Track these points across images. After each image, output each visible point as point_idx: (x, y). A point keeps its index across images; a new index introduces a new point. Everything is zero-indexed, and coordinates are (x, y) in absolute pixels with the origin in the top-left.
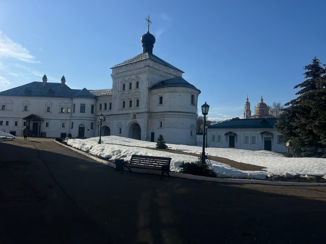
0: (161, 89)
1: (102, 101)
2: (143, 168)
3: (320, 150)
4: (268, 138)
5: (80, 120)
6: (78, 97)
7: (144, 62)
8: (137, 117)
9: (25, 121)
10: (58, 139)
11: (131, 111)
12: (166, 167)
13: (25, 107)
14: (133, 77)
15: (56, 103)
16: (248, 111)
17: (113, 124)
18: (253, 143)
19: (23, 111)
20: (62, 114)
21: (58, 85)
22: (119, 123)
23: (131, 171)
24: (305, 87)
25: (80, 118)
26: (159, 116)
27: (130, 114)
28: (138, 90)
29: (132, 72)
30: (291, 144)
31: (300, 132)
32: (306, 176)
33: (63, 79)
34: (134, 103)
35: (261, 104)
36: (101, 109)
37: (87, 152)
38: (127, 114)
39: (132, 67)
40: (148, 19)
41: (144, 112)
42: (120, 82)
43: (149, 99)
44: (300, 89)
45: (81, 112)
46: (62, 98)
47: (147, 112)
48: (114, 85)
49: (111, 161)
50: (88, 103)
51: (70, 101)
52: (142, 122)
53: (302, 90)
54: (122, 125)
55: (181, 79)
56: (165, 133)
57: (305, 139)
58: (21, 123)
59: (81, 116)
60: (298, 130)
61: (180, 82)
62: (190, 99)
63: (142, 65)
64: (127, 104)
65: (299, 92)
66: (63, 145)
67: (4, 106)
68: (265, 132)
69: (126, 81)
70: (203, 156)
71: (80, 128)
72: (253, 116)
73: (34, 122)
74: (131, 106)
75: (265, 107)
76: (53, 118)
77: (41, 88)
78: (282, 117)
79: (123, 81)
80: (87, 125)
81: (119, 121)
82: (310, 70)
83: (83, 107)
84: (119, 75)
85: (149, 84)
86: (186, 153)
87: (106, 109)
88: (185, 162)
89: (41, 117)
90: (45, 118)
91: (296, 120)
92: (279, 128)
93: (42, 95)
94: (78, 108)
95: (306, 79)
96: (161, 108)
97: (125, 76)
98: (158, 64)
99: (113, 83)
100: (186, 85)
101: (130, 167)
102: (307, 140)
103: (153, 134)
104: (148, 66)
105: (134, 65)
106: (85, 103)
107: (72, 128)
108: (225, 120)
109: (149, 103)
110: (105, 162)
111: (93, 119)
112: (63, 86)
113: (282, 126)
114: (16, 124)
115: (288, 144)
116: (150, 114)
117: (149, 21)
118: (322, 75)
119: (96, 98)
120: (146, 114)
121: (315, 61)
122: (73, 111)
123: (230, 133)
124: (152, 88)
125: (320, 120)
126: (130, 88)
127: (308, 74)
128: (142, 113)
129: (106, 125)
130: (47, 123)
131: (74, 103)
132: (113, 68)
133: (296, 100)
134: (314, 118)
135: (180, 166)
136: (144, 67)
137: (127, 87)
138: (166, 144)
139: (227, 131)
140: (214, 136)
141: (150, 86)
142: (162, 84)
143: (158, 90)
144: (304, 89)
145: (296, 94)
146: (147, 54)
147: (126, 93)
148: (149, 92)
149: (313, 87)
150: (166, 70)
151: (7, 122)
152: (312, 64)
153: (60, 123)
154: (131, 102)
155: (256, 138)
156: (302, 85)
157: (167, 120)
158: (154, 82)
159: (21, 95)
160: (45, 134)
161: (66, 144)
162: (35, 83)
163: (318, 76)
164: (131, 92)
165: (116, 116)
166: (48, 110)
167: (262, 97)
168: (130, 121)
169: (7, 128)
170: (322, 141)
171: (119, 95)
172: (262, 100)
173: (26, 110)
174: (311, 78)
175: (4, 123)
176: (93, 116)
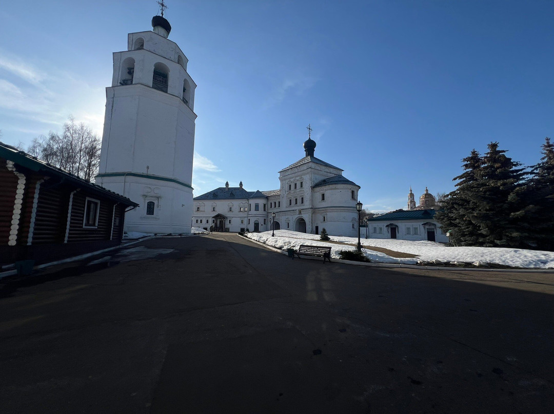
0: (323, 187)
1: (272, 201)
2: (309, 255)
3: (481, 240)
4: (431, 229)
5: (255, 217)
6: (253, 198)
7: (307, 165)
8: (302, 212)
9: (214, 219)
10: (240, 234)
11: (297, 208)
12: (327, 255)
13: (214, 208)
14: (298, 178)
15: (236, 204)
16: (413, 202)
17: (282, 220)
18: (416, 234)
19: (212, 211)
20: (241, 213)
21: (237, 189)
22: (287, 219)
23: (300, 258)
24: (464, 179)
25: (255, 215)
26: (322, 211)
27: (296, 210)
28: (302, 189)
29: (296, 174)
30: (451, 234)
31: (460, 223)
32: (456, 263)
33: (241, 184)
34: (299, 201)
35: (426, 195)
36: (271, 207)
37: (264, 243)
38: (293, 210)
39: (296, 170)
40: (309, 127)
41: (308, 208)
42: (286, 183)
43: (312, 196)
44: (458, 181)
45: (256, 210)
46: (240, 200)
47: (311, 208)
48: (282, 187)
49: (283, 250)
50: (261, 202)
51: (247, 202)
52: (307, 217)
53: (461, 182)
54: (289, 220)
55: (341, 176)
56: (328, 226)
57: (464, 229)
58: (211, 221)
60: (457, 221)
61: (340, 179)
62: (351, 194)
63: (305, 167)
64: (293, 202)
65: (458, 184)
66: (244, 238)
67: (198, 208)
68: (427, 223)
69: (291, 182)
70: (359, 246)
71: (255, 224)
72: (418, 207)
73: (221, 220)
74: (296, 203)
75: (431, 197)
76: (234, 216)
77: (225, 192)
78: (442, 208)
79: (289, 183)
80: (261, 221)
81: (287, 217)
82: (469, 162)
83: (257, 206)
84: (285, 177)
85: (312, 183)
86: (347, 244)
87: (275, 207)
88: (343, 251)
89: (225, 216)
90: (228, 216)
91: (454, 211)
92: (438, 219)
93: (225, 198)
94: (253, 207)
95: (465, 171)
96: (324, 204)
97: (290, 178)
98: (319, 165)
99: (281, 184)
100: (346, 182)
101: (299, 254)
102: (467, 230)
103: (317, 228)
104: (311, 168)
105: (298, 168)
106: (258, 203)
107: (249, 224)
108: (388, 211)
109: (312, 200)
110: (279, 251)
111: (265, 216)
112: (242, 190)
113: (442, 217)
114: (207, 222)
115: (448, 234)
116: (314, 210)
117: (309, 129)
118: (483, 166)
119: (267, 198)
120: (310, 210)
121: (474, 153)
122: (249, 210)
123: (391, 224)
124: (314, 187)
125: (480, 210)
126: (296, 188)
127: (466, 166)
128: (306, 209)
129: (276, 221)
130: (230, 221)
131: (250, 203)
132: (280, 172)
133: (455, 191)
134: (473, 209)
135: (339, 254)
136: (307, 169)
137: (293, 187)
138: (329, 236)
139: (388, 223)
140: (375, 228)
141: (313, 185)
142: (324, 183)
143: (320, 188)
144: (464, 181)
145: (456, 186)
146: (309, 157)
147: (292, 192)
148: (312, 190)
149: (472, 178)
150: (327, 169)
151: (201, 221)
152: (471, 156)
153: (239, 220)
154: (296, 199)
155: (419, 229)
156: (461, 177)
157: (330, 215)
158: (316, 182)
159: (210, 199)
160: (228, 229)
161: (246, 237)
162: (220, 189)
163: (479, 166)
164: (296, 191)
165: (284, 212)
166: (230, 210)
167: (426, 188)
168: (296, 216)
169: (201, 225)
170: (482, 231)
171: (286, 194)
172: (427, 190)
173: (214, 210)
174: (470, 169)
175: (199, 221)
176: (265, 213)
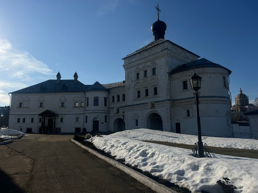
0: (185, 72)
1: (114, 93)
5: (94, 114)
6: (91, 90)
7: (161, 45)
8: (156, 106)
9: (41, 117)
11: (148, 101)
13: (41, 103)
14: (149, 64)
15: (69, 98)
17: (128, 116)
19: (39, 107)
20: (76, 109)
21: (71, 82)
22: (135, 114)
25: (94, 112)
26: (185, 104)
27: (147, 103)
28: (155, 77)
29: (147, 59)
33: (76, 76)
34: (151, 92)
35: (240, 95)
36: (113, 101)
38: (144, 104)
39: (146, 54)
40: (157, 7)
41: (165, 100)
42: (133, 71)
43: (170, 85)
45: (94, 105)
46: (76, 93)
47: (169, 100)
48: (127, 76)
50: (101, 95)
51: (84, 95)
52: (163, 111)
54: (138, 116)
58: (37, 119)
59: (95, 110)
63: (159, 49)
64: (143, 94)
67: (21, 104)
69: (140, 69)
71: (94, 122)
73: (49, 118)
74: (147, 95)
75: (245, 97)
76: (67, 113)
77: (56, 85)
79: (136, 70)
80: (101, 118)
81: (135, 112)
83: (96, 100)
84: (132, 64)
85: (169, 68)
87: (119, 100)
89: (55, 113)
90: (60, 113)
93: (56, 91)
94: (91, 101)
96: (187, 94)
97: (138, 65)
99: (126, 73)
103: (178, 125)
104: (167, 49)
105: (149, 51)
106: (98, 96)
107: (86, 122)
109: (170, 89)
111: (106, 112)
112: (76, 82)
114: (32, 120)
116: (173, 102)
117: (158, 9)
119: (108, 90)
120: (169, 102)
122: (86, 105)
124: (173, 72)
126: (145, 76)
128: (162, 101)
129: (119, 117)
130: (62, 119)
131: (87, 97)
132: (124, 59)
136: (162, 50)
141: (170, 71)
143: (180, 73)
147: (141, 81)
148: (169, 78)
150: (183, 54)
151: (24, 120)
153: (73, 118)
154: (147, 90)
158: (174, 67)
159: (37, 92)
160: (60, 129)
162: (49, 81)
164: (147, 79)
165: (131, 107)
166: (63, 105)
167: (241, 89)
168: (148, 111)
169: (23, 125)
171: (133, 85)
172: (241, 91)
173: (41, 106)
175: (21, 120)
176: (106, 108)
